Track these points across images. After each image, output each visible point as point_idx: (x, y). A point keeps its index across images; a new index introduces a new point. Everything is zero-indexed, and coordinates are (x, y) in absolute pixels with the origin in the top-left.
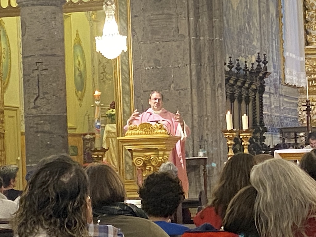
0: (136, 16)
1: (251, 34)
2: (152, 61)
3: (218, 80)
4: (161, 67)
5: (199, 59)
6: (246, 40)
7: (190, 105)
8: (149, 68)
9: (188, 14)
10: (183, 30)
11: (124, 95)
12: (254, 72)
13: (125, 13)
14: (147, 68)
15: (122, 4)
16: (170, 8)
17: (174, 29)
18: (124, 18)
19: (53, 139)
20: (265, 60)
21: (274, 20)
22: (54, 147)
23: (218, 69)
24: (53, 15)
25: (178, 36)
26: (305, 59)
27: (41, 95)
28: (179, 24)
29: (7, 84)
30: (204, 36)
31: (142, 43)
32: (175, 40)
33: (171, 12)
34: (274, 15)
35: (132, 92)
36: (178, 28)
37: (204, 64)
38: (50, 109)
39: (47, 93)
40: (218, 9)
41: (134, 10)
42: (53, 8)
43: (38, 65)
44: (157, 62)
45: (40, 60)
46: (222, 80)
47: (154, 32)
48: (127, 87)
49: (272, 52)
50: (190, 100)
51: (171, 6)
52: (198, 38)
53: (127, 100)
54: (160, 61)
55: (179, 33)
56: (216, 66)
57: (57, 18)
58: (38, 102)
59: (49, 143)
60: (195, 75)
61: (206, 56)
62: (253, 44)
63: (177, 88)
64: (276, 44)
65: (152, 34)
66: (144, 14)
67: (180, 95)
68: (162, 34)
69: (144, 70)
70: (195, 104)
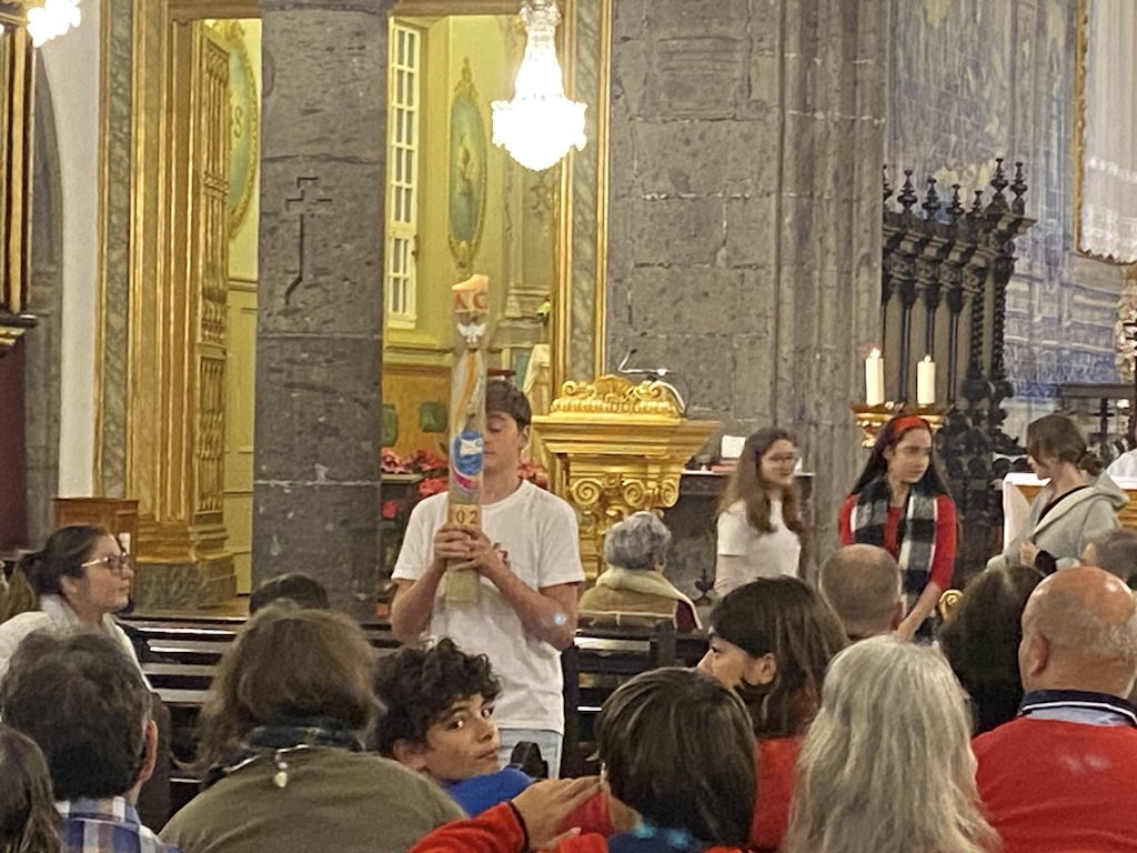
0: (626, 39)
1: (983, 99)
2: (666, 176)
3: (861, 245)
4: (692, 195)
5: (807, 178)
6: (963, 118)
7: (771, 313)
8: (656, 196)
9: (783, 39)
10: (764, 91)
11: (577, 273)
12: (982, 218)
13: (594, 26)
14: (649, 197)
16: (729, 19)
17: (737, 83)
18: (592, 42)
19: (335, 409)
20: (1019, 181)
21: (1058, 60)
22: (335, 432)
23: (863, 210)
24: (356, 39)
25: (749, 105)
27: (308, 277)
28: (753, 69)
29: (242, 215)
30: (825, 111)
31: (639, 119)
32: (738, 117)
33: (731, 32)
34: (1061, 43)
35: (602, 263)
36: (749, 80)
37: (822, 194)
38: (332, 320)
39: (324, 272)
40: (874, 31)
41: (622, 21)
42: (357, 18)
43: (302, 188)
44: (680, 179)
45: (311, 173)
46: (872, 245)
47: (677, 89)
48: (587, 248)
49: (1048, 154)
50: (771, 302)
51: (733, 15)
52: (809, 114)
53: (585, 286)
54: (688, 178)
55: (754, 96)
56: (859, 199)
57: (368, 48)
58: (299, 295)
59: (321, 420)
60: (790, 225)
61: (830, 170)
62: (987, 129)
63: (737, 263)
64: (1059, 129)
65: (671, 94)
66: (651, 33)
67: (743, 283)
68: (699, 95)
69: (641, 201)
70: (787, 311)
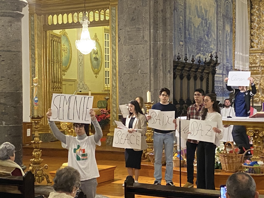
0: (121, 29)
2: (129, 56)
3: (168, 69)
4: (134, 60)
5: (156, 56)
7: (149, 83)
8: (127, 60)
9: (150, 27)
10: (147, 38)
11: (113, 76)
12: (206, 63)
13: (115, 27)
14: (126, 60)
15: (114, 22)
16: (140, 24)
17: (141, 37)
18: (115, 30)
20: (216, 56)
21: (228, 34)
23: (168, 61)
25: (144, 41)
26: (249, 55)
28: (144, 34)
30: (160, 41)
31: (124, 45)
32: (142, 44)
33: (140, 27)
34: (229, 31)
35: (117, 74)
36: (144, 36)
37: (160, 58)
40: (170, 25)
41: (120, 26)
44: (131, 57)
46: (170, 68)
48: (115, 71)
49: (226, 52)
50: (149, 80)
51: (140, 23)
52: (157, 43)
53: (115, 78)
54: (133, 56)
55: (144, 40)
56: (167, 59)
60: (152, 65)
61: (161, 53)
62: (211, 47)
63: (142, 73)
64: (229, 47)
65: (129, 40)
66: (125, 28)
67: (143, 77)
68: (134, 40)
69: (124, 61)
70: (152, 82)
